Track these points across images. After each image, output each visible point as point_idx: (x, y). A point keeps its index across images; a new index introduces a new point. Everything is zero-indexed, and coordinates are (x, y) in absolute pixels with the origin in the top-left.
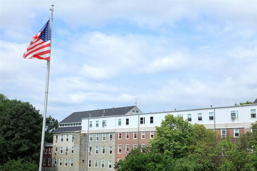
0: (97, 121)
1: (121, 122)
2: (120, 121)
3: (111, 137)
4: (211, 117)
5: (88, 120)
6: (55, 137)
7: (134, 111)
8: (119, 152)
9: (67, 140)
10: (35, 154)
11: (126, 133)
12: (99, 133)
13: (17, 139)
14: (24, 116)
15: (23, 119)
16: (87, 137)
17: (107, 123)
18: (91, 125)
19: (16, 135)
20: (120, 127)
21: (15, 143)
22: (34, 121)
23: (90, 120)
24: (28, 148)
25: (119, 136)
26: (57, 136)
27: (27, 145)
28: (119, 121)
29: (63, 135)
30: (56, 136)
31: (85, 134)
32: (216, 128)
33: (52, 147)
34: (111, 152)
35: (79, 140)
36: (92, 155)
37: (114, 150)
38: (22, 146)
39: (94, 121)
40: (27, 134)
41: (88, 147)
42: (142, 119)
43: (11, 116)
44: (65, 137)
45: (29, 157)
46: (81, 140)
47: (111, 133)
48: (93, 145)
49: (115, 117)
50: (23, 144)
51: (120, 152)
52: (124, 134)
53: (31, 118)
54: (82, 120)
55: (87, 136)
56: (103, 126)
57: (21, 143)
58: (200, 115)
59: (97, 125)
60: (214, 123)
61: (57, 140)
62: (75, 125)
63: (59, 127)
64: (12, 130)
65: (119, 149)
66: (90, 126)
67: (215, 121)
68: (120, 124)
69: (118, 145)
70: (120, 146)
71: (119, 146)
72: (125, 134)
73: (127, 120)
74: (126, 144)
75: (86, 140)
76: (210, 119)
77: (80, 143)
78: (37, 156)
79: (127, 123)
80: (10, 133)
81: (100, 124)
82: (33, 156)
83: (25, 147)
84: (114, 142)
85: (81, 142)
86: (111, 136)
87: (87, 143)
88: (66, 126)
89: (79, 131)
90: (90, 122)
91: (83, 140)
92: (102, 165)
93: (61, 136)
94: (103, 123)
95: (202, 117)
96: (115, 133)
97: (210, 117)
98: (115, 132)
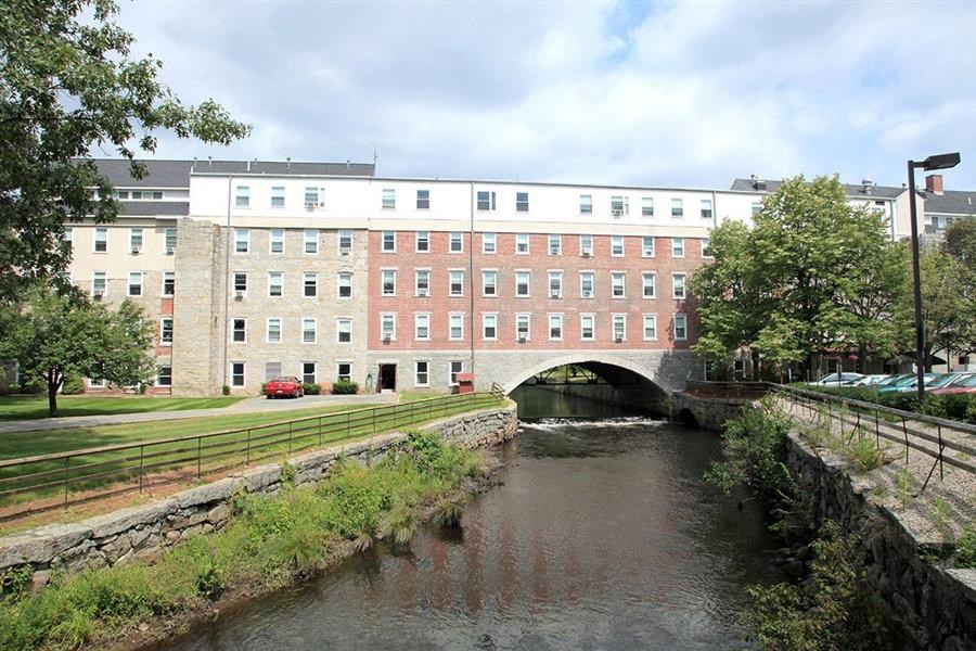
3: (346, 245)
5: (225, 180)
8: (385, 292)
11: (417, 234)
12: (287, 229)
18: (243, 200)
20: (388, 214)
23: (239, 182)
25: (383, 240)
28: (385, 196)
29: (109, 229)
34: (345, 291)
35: (210, 244)
36: (249, 300)
37: (363, 286)
41: (227, 273)
42: (483, 196)
44: (119, 236)
46: (214, 244)
47: (345, 231)
48: (255, 267)
51: (392, 292)
52: (406, 236)
54: (192, 180)
55: (225, 236)
56: (308, 205)
59: (278, 201)
65: (382, 282)
66: (239, 203)
68: (389, 203)
69: (381, 268)
70: (389, 273)
71: (383, 274)
72: (414, 237)
73: (423, 194)
74: (415, 268)
75: (221, 248)
77: (213, 255)
79: (423, 204)
84: (362, 261)
86: (345, 240)
87: (224, 260)
89: (176, 217)
90: (239, 188)
91: (217, 249)
92: (303, 334)
94: (308, 195)
96: (367, 232)
98: (366, 229)
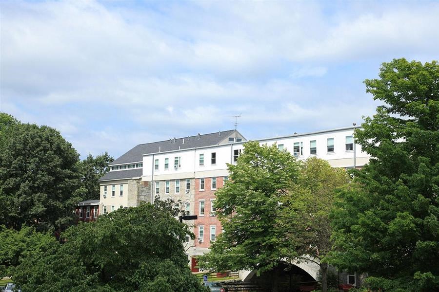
0: (166, 159)
1: (204, 159)
2: (202, 157)
3: (188, 187)
4: (349, 144)
5: (152, 157)
6: (102, 188)
7: (231, 139)
8: (201, 214)
9: (121, 193)
10: (60, 219)
11: (212, 179)
12: (170, 180)
13: (25, 193)
14: (37, 153)
15: (37, 156)
16: (151, 188)
17: (182, 162)
18: (157, 166)
19: (22, 185)
20: (202, 168)
21: (21, 200)
22: (58, 160)
23: (156, 157)
24: (44, 209)
25: (200, 184)
26: (106, 187)
27: (43, 203)
28: (200, 158)
29: (116, 186)
30: (104, 187)
31: (148, 182)
32: (356, 165)
33: (98, 206)
35: (136, 192)
37: (193, 211)
38: (34, 205)
39: (161, 158)
40: (42, 183)
42: (236, 152)
43: (13, 153)
44: (117, 188)
45: (49, 224)
46: (138, 193)
47: (188, 180)
49: (194, 152)
50: (35, 202)
51: (203, 214)
52: (208, 181)
53: (52, 156)
54: (144, 158)
55: (151, 186)
56: (175, 167)
57: (32, 201)
58: (329, 141)
59: (167, 165)
60: (353, 157)
61: (106, 193)
62: (135, 167)
63: (111, 170)
64: (16, 176)
65: (200, 208)
66: (156, 168)
67: (355, 153)
68: (202, 162)
69: (200, 200)
70: (202, 202)
71: (200, 203)
72: (210, 181)
73: (214, 155)
74: (211, 200)
75: (149, 192)
76: (347, 149)
77: (138, 198)
78: (63, 223)
79: (214, 161)
80: (11, 182)
81: (171, 163)
82: (56, 222)
83: (39, 207)
84: (193, 196)
85: (138, 196)
86: (188, 184)
87: (151, 198)
88: (120, 168)
89: (138, 178)
90: (156, 160)
91: (144, 194)
93: (112, 186)
94: (175, 161)
95: (333, 146)
96: (194, 180)
97: (347, 145)
98: (194, 178)
